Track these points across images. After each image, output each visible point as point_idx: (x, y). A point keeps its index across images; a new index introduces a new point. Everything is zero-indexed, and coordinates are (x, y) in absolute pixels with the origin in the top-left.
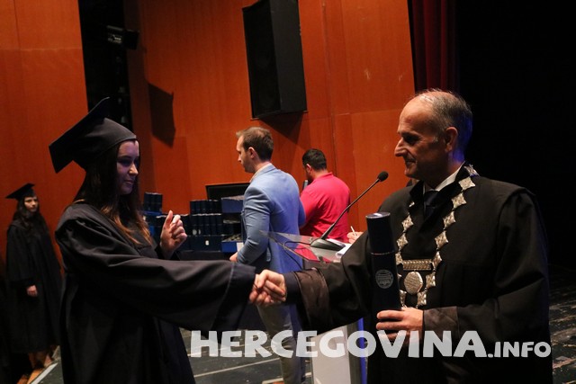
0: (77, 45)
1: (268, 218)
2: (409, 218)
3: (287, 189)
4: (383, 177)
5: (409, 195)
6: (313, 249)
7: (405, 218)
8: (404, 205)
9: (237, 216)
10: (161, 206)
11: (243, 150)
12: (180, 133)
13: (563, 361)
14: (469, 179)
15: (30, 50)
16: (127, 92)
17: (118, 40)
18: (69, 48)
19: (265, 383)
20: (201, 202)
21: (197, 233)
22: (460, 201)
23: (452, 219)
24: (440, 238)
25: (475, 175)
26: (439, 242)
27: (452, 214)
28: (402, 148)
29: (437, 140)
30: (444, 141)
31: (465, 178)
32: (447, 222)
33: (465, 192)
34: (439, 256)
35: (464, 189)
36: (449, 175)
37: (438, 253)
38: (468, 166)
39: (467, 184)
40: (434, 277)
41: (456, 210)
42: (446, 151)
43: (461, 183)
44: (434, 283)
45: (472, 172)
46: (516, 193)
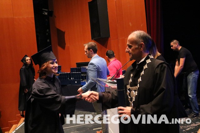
0: (33, 16)
1: (97, 73)
6: (107, 83)
9: (86, 73)
10: (61, 70)
11: (88, 51)
12: (67, 45)
13: (198, 123)
15: (17, 17)
16: (50, 31)
17: (46, 14)
18: (30, 17)
19: (94, 129)
20: (74, 68)
21: (73, 79)
22: (146, 67)
23: (143, 73)
24: (139, 79)
25: (152, 58)
26: (139, 81)
27: (143, 71)
28: (128, 49)
29: (138, 47)
30: (140, 47)
31: (148, 59)
32: (141, 74)
33: (147, 64)
34: (138, 86)
35: (147, 63)
36: (143, 58)
37: (138, 84)
38: (151, 55)
39: (148, 61)
40: (137, 92)
41: (144, 70)
42: (141, 50)
43: (147, 61)
44: (137, 94)
45: (152, 57)
46: (161, 64)
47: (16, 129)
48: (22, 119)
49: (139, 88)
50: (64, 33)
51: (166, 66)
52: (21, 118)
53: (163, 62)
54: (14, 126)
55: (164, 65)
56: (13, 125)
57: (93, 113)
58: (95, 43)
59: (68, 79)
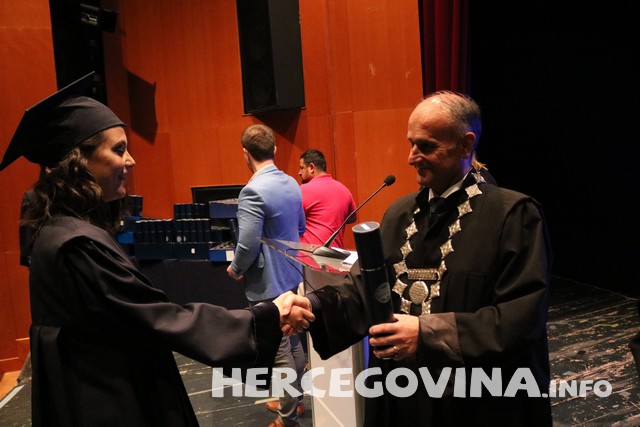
1: (261, 222)
2: (414, 225)
3: (288, 192)
4: (390, 181)
5: (415, 202)
6: (314, 257)
7: (409, 224)
8: (408, 211)
10: (141, 209)
12: (163, 128)
14: (476, 186)
16: (103, 79)
17: (94, 21)
18: (37, 28)
20: (186, 206)
21: (182, 240)
23: (456, 226)
24: (445, 247)
26: (444, 251)
27: (458, 222)
28: (416, 154)
29: (455, 146)
31: (472, 185)
32: (452, 231)
33: (471, 199)
34: (444, 266)
35: (470, 196)
37: (443, 262)
38: (476, 172)
40: (438, 287)
41: (462, 219)
43: (468, 190)
44: (438, 293)
45: (480, 178)
46: (522, 202)
48: (7, 374)
50: (151, 89)
52: (3, 373)
59: (167, 239)
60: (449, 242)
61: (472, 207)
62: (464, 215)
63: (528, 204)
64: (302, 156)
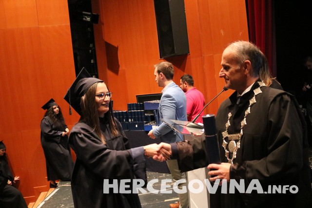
0: (67, 23)
1: (175, 111)
6: (187, 128)
12: (122, 67)
15: (44, 26)
16: (94, 46)
17: (88, 19)
18: (63, 25)
19: (166, 201)
20: (133, 104)
21: (131, 121)
22: (253, 101)
23: (248, 111)
24: (243, 122)
25: (263, 86)
26: (242, 124)
27: (249, 108)
28: (222, 72)
29: (239, 68)
30: (244, 68)
31: (257, 88)
32: (246, 113)
33: (256, 96)
34: (242, 132)
35: (256, 94)
36: (248, 87)
37: (242, 130)
38: (261, 81)
39: (258, 91)
40: (239, 143)
41: (251, 106)
42: (245, 73)
43: (254, 91)
44: (239, 147)
45: (262, 84)
46: (280, 95)
47: (45, 199)
49: (242, 136)
50: (117, 49)
51: (289, 99)
53: (282, 91)
54: (42, 194)
55: (286, 97)
56: (40, 193)
57: (164, 174)
58: (170, 63)
59: (124, 120)
60: (245, 119)
61: (256, 100)
62: (252, 105)
63: (283, 96)
64: (181, 78)
